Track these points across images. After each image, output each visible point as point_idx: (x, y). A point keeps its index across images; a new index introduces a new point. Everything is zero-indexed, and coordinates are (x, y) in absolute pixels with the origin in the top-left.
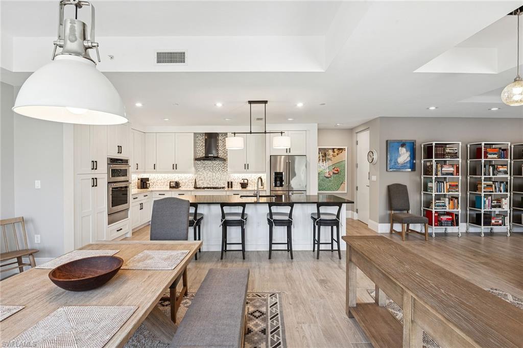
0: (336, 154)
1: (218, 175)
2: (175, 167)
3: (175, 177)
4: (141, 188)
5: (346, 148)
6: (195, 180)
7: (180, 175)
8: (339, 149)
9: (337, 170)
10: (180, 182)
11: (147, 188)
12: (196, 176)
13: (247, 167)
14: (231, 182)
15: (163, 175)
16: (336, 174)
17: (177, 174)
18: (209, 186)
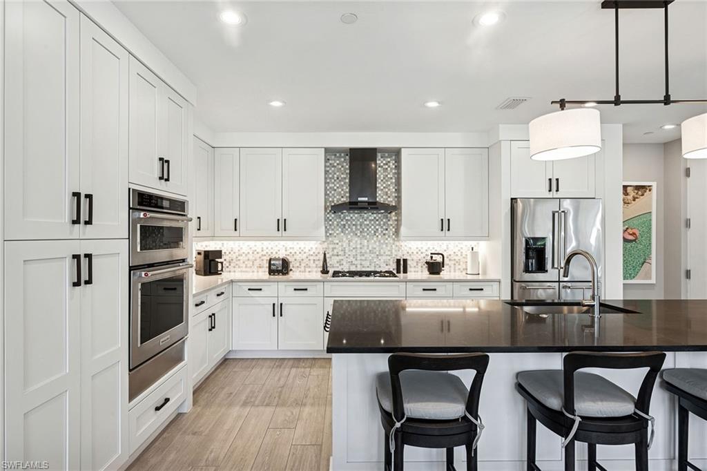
0: (630, 197)
1: (373, 243)
2: (282, 225)
3: (280, 248)
4: (205, 275)
5: (654, 184)
6: (325, 254)
7: (289, 244)
8: (638, 188)
9: (634, 234)
10: (290, 259)
11: (216, 273)
12: (325, 245)
13: (445, 225)
14: (405, 261)
15: (252, 244)
16: (631, 241)
17: (282, 243)
18: (353, 269)
